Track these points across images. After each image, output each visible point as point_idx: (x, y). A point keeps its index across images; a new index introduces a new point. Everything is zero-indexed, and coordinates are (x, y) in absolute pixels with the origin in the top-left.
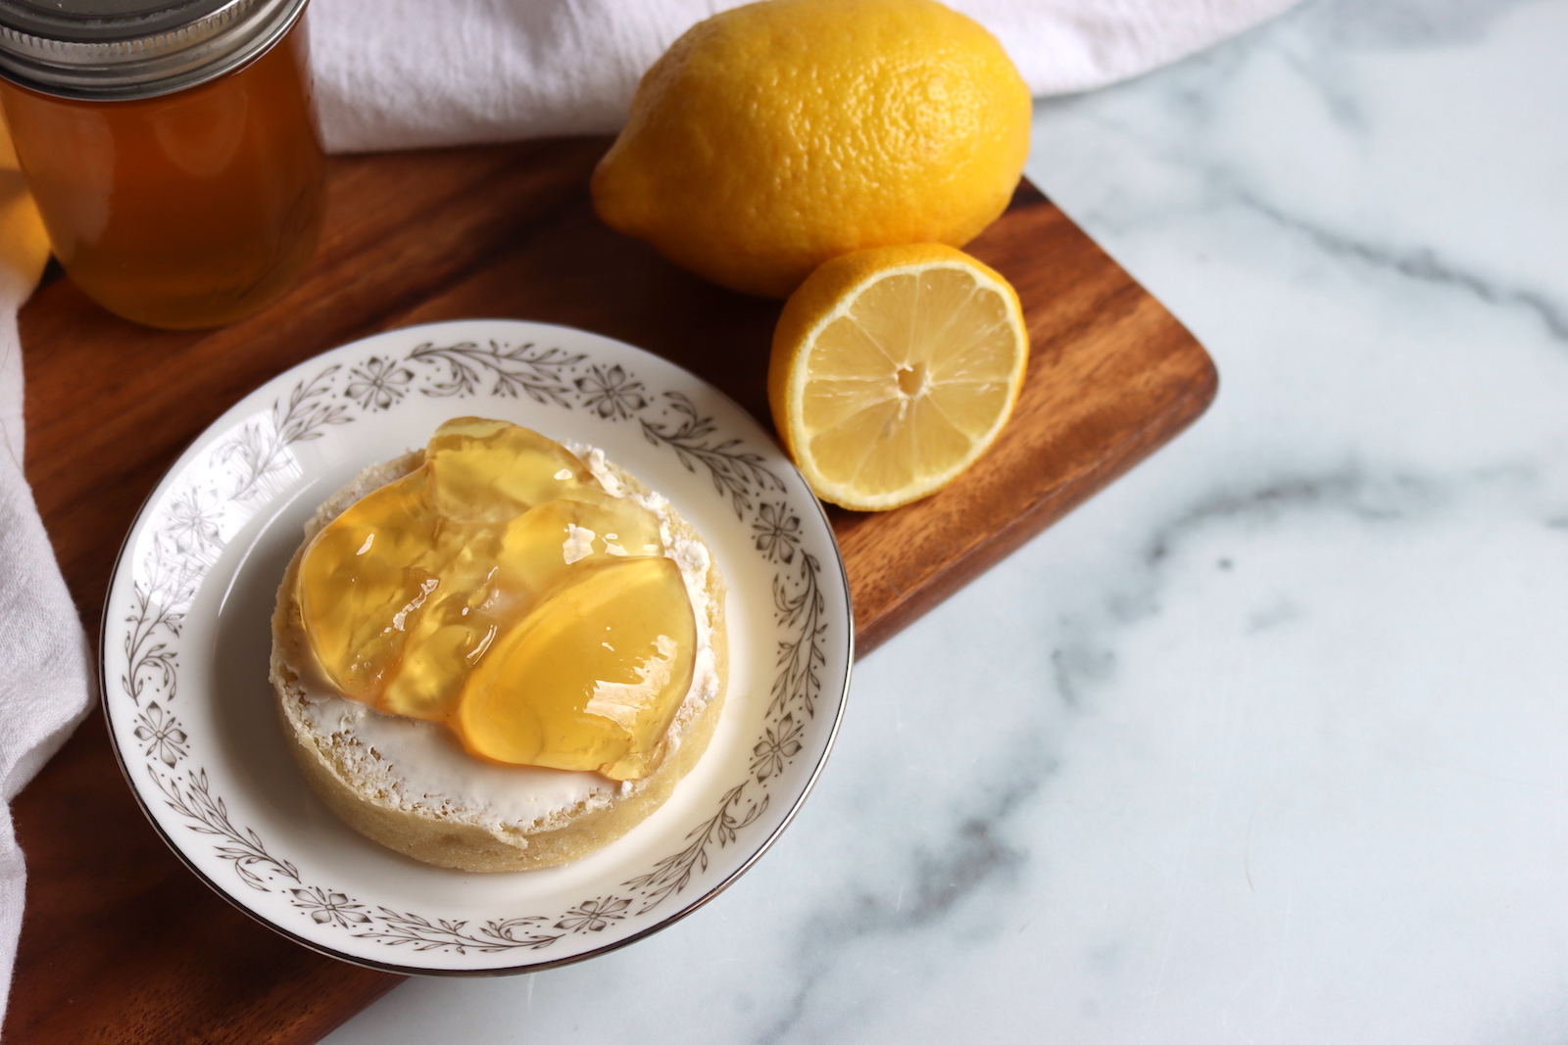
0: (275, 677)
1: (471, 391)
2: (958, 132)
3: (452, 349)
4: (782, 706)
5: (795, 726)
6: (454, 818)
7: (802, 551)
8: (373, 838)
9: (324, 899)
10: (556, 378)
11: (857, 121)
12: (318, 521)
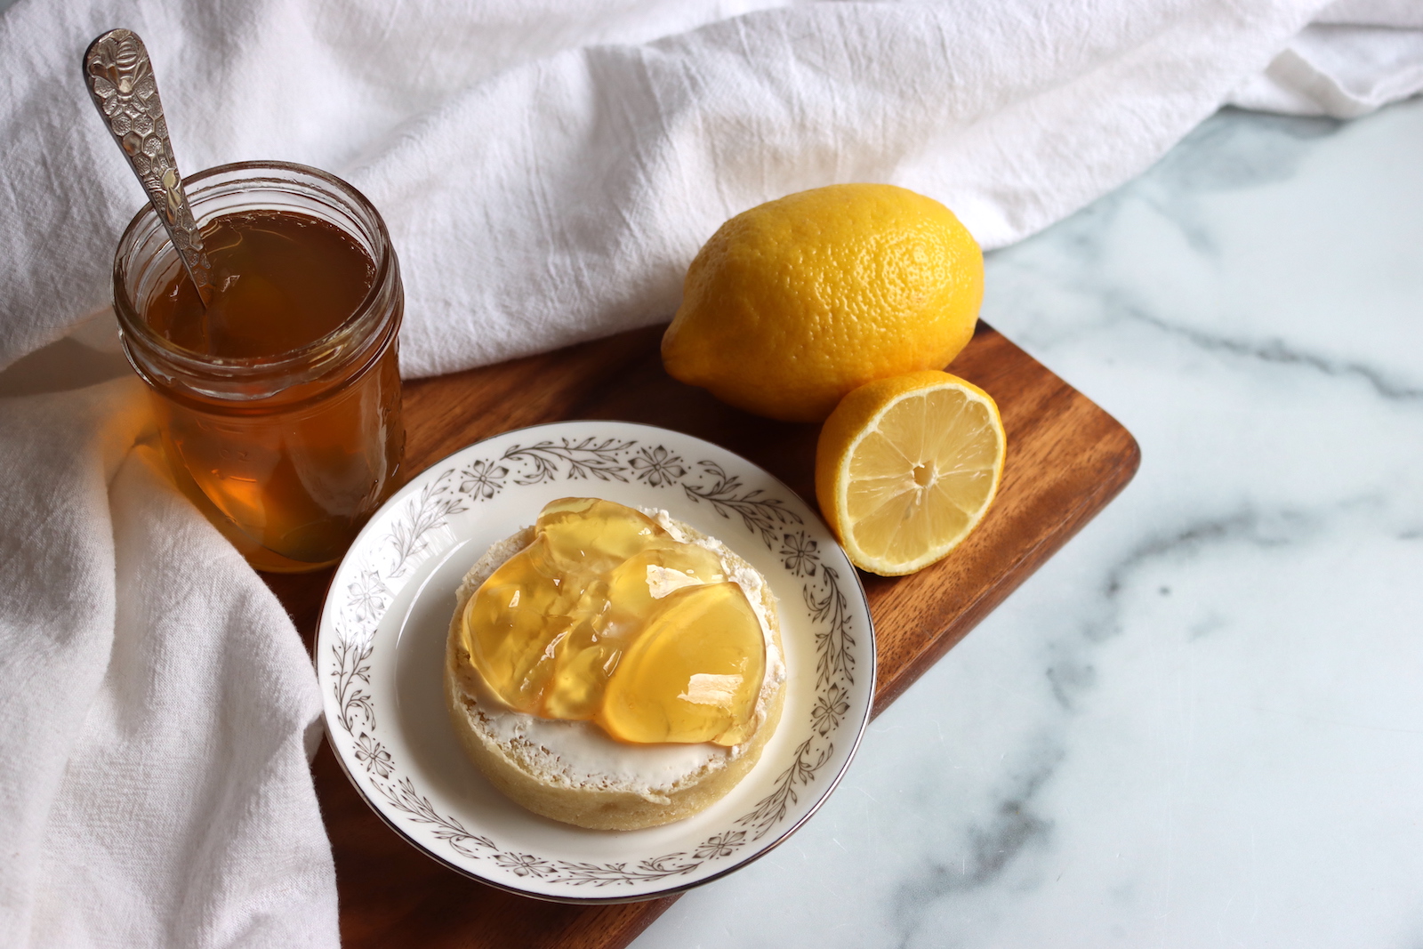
0: (457, 703)
1: (552, 478)
2: (938, 284)
3: (534, 448)
4: (827, 680)
5: (841, 692)
6: (614, 789)
7: (822, 565)
8: (547, 815)
9: (518, 860)
10: (615, 461)
11: (865, 283)
12: (466, 588)
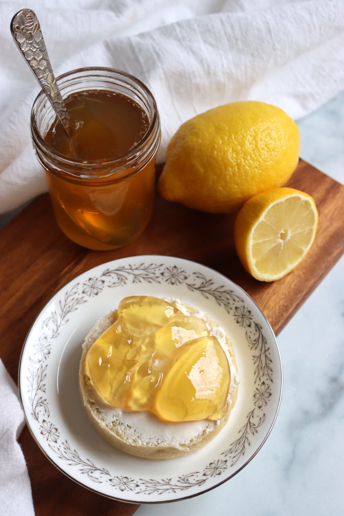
0: (86, 404)
1: (125, 283)
3: (116, 270)
4: (260, 379)
5: (267, 386)
6: (162, 445)
7: (254, 322)
8: (131, 454)
9: (121, 480)
10: (154, 274)
12: (87, 344)
